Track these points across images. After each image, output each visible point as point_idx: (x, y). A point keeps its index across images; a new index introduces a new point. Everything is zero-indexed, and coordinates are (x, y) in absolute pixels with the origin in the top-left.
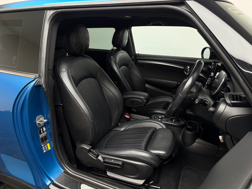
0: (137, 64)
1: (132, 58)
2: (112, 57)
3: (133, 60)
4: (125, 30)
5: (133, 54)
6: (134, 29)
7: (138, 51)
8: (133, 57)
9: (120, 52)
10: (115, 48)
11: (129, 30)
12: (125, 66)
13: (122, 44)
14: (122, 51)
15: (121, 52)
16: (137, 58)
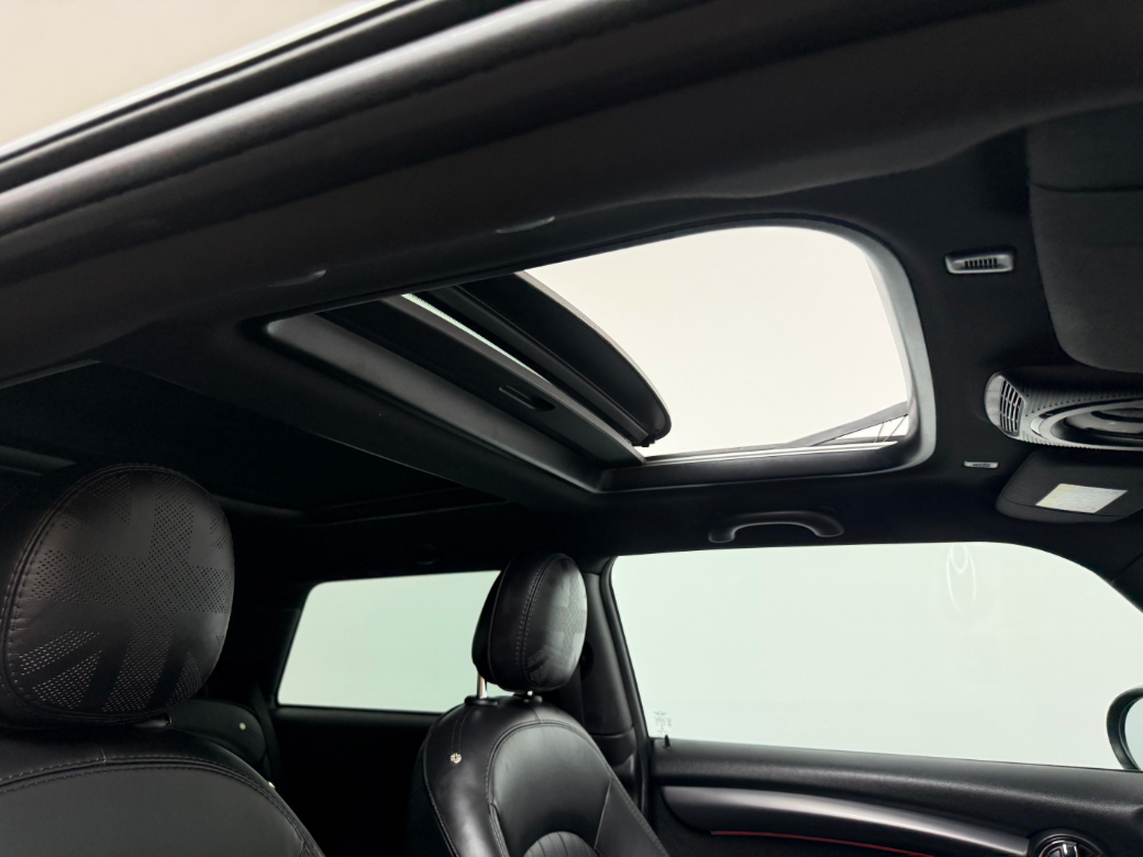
0: (660, 813)
1: (621, 768)
2: (456, 758)
3: (629, 784)
4: (565, 568)
5: (626, 739)
6: (631, 574)
7: (660, 715)
8: (632, 759)
9: (530, 719)
10: (493, 691)
11: (595, 579)
12: (566, 836)
13: (541, 663)
14: (544, 715)
15: (539, 724)
16: (662, 769)
